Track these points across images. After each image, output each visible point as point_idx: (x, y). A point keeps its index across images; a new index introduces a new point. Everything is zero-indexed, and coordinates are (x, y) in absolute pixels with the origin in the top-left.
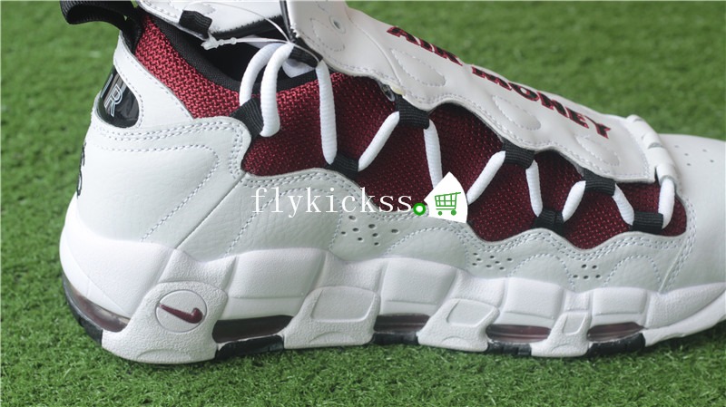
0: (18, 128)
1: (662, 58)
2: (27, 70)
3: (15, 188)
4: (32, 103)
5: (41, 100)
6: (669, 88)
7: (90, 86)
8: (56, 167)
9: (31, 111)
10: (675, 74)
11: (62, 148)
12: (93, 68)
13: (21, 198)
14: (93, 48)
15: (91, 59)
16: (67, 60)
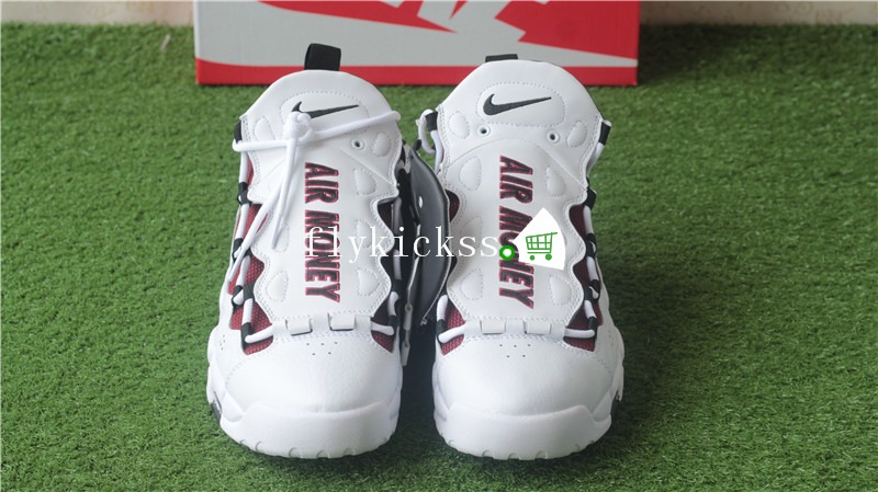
0: (175, 233)
1: (634, 173)
2: (175, 193)
3: (180, 271)
4: (182, 215)
5: (189, 213)
6: (637, 193)
7: (221, 203)
8: (206, 257)
9: (183, 221)
10: (641, 183)
11: (208, 245)
12: (223, 191)
13: (184, 278)
14: (221, 177)
15: (221, 184)
16: (203, 186)
